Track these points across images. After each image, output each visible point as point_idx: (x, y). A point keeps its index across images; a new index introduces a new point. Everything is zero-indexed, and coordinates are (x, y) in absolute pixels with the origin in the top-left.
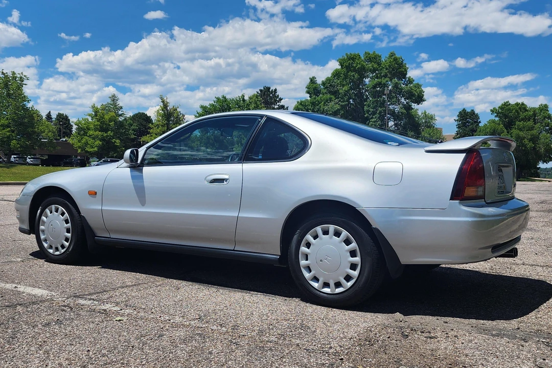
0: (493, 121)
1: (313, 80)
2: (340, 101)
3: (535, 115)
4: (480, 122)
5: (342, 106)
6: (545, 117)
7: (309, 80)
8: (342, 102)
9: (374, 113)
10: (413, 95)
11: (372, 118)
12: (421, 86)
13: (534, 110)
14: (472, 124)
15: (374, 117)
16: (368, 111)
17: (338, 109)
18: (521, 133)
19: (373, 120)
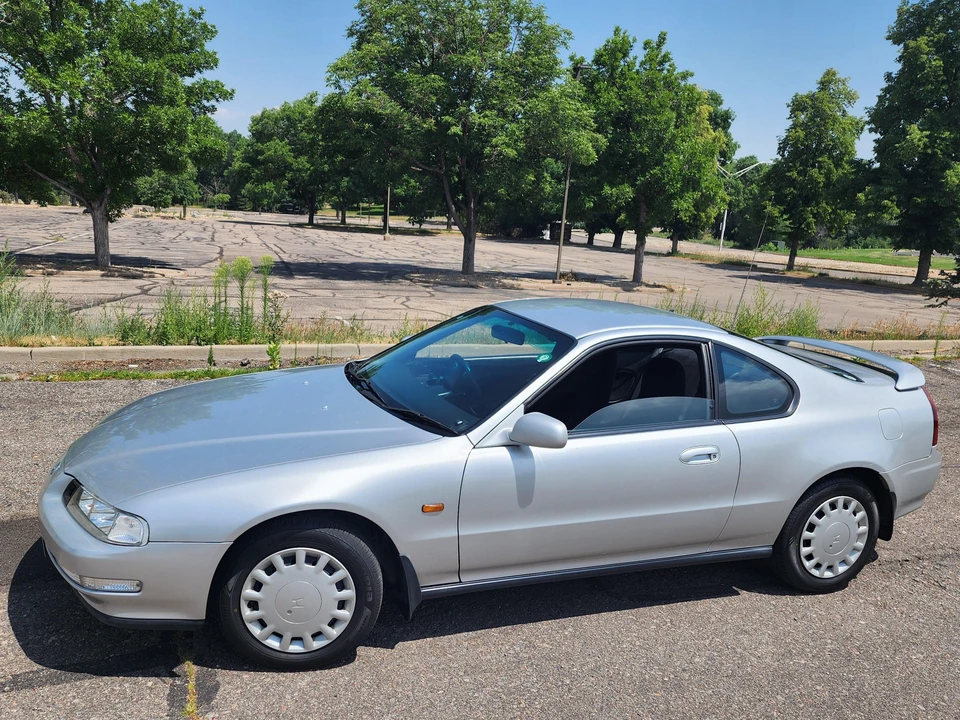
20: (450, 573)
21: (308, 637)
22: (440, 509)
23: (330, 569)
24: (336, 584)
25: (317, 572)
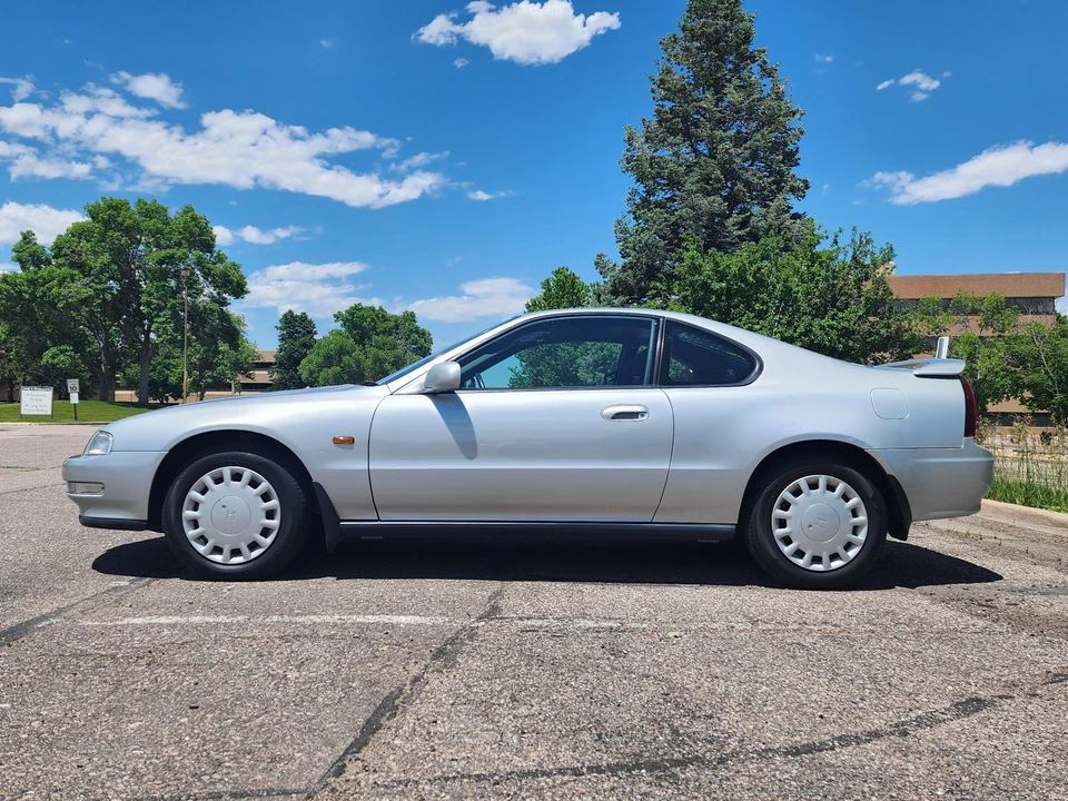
0: (339, 333)
1: (27, 238)
2: (93, 281)
3: (397, 327)
4: (316, 333)
5: (96, 290)
6: (411, 331)
7: (21, 237)
8: (97, 283)
9: (161, 309)
10: (231, 282)
11: (158, 316)
12: (239, 267)
13: (396, 319)
14: (304, 335)
15: (161, 314)
16: (148, 304)
17: (90, 296)
18: (381, 353)
19: (159, 320)
20: (363, 507)
21: (245, 549)
22: (351, 441)
23: (254, 484)
24: (262, 496)
25: (244, 487)
